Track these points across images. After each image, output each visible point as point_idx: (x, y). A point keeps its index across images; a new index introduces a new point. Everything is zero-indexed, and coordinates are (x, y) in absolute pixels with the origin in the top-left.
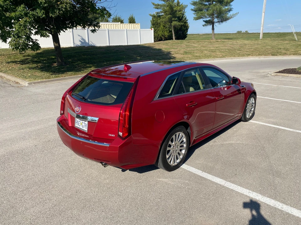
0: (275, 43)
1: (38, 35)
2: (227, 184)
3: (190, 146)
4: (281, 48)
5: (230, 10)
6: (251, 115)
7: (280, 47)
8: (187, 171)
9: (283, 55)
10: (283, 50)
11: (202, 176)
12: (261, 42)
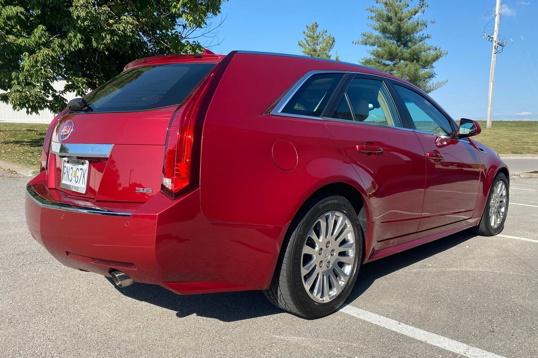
0: (516, 134)
1: (70, 92)
2: (473, 351)
3: (364, 263)
4: (528, 143)
5: (431, 76)
6: (499, 221)
7: (526, 140)
8: (357, 319)
9: (533, 153)
10: (533, 145)
11: (398, 331)
12: (490, 132)
